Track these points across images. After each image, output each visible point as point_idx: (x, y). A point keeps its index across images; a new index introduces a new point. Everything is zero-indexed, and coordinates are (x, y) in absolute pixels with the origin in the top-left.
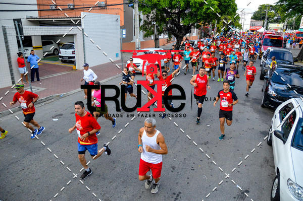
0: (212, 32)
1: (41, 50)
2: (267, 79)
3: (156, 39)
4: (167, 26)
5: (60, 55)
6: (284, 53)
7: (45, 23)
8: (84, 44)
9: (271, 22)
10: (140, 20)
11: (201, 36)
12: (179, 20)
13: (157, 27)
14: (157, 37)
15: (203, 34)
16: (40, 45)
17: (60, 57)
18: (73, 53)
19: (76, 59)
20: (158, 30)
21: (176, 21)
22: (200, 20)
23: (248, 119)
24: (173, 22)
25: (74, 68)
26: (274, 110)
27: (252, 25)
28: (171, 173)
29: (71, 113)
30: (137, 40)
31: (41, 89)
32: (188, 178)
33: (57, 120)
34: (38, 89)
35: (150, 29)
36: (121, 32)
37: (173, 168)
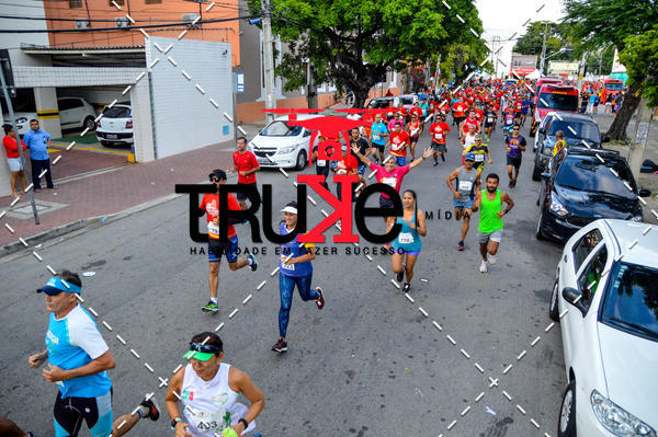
0: (432, 78)
1: (55, 121)
2: (547, 178)
3: (312, 95)
4: (333, 66)
5: (98, 129)
6: (581, 125)
7: (63, 61)
8: (152, 105)
9: (555, 59)
10: (275, 53)
11: (408, 87)
12: (360, 53)
13: (312, 68)
14: (313, 90)
15: (411, 83)
16: (55, 108)
17: (100, 134)
18: (129, 125)
19: (135, 139)
20: (315, 75)
21: (353, 56)
22: (404, 52)
23: (508, 265)
24: (346, 57)
25: (130, 158)
26: (562, 244)
27: (514, 64)
28: (345, 385)
29: (125, 259)
30: (270, 96)
31: (56, 206)
32: (382, 396)
33: (92, 274)
34: (50, 207)
35: (298, 73)
36: (235, 80)
37: (350, 374)
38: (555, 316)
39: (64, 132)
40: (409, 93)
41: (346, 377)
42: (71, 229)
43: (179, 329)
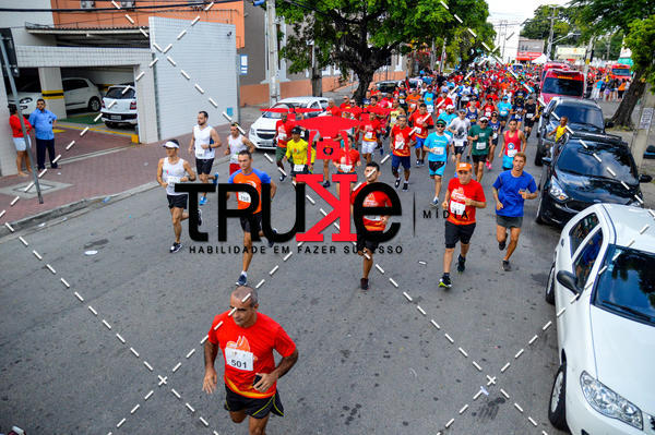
0: (438, 62)
1: (60, 101)
2: (548, 163)
3: (316, 78)
4: (338, 49)
5: (103, 110)
6: (587, 110)
7: (68, 41)
8: (156, 86)
9: (562, 43)
10: (280, 35)
11: (413, 71)
12: (364, 36)
13: (317, 50)
14: (317, 72)
15: (417, 67)
16: (59, 88)
17: (105, 115)
18: (133, 106)
19: (139, 120)
20: (319, 58)
21: (357, 39)
22: (409, 35)
24: (350, 40)
25: (134, 139)
27: (521, 48)
28: (340, 364)
29: (127, 238)
30: (273, 79)
31: (60, 186)
32: (377, 375)
33: (94, 252)
34: (53, 187)
35: (302, 56)
36: (239, 62)
37: (346, 353)
38: (551, 299)
39: (69, 112)
40: (414, 77)
41: (342, 356)
42: (74, 208)
43: (178, 308)
